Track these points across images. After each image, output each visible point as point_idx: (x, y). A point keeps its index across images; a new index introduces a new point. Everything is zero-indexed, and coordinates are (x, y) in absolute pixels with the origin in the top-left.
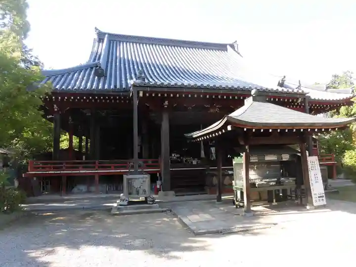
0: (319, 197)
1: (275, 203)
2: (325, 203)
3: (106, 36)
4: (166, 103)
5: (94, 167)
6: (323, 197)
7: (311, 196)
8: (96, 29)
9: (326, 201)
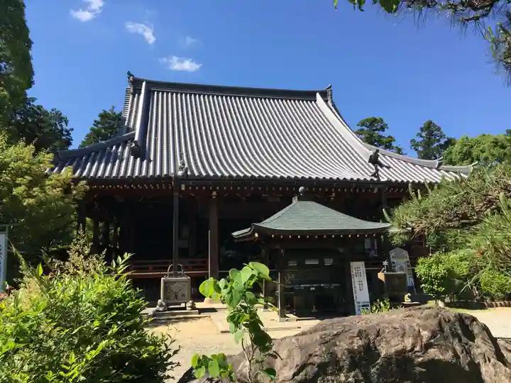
0: (363, 306)
3: (144, 84)
4: (216, 194)
8: (130, 75)
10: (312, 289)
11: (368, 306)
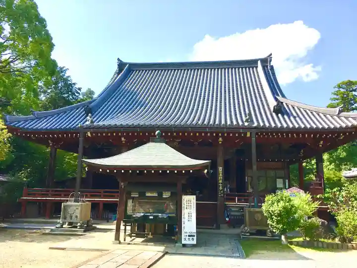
0: (189, 236)
2: (195, 243)
8: (118, 59)
10: (150, 217)
11: (194, 236)
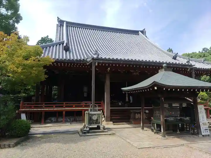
0: (205, 130)
1: (178, 132)
2: (209, 134)
3: (65, 22)
4: (109, 69)
5: (62, 106)
6: (207, 130)
7: (200, 128)
8: (58, 18)
9: (210, 132)
